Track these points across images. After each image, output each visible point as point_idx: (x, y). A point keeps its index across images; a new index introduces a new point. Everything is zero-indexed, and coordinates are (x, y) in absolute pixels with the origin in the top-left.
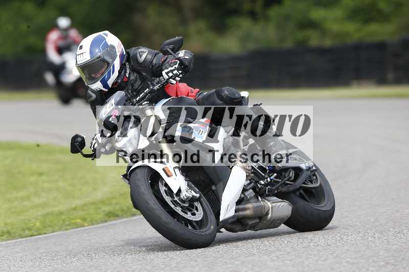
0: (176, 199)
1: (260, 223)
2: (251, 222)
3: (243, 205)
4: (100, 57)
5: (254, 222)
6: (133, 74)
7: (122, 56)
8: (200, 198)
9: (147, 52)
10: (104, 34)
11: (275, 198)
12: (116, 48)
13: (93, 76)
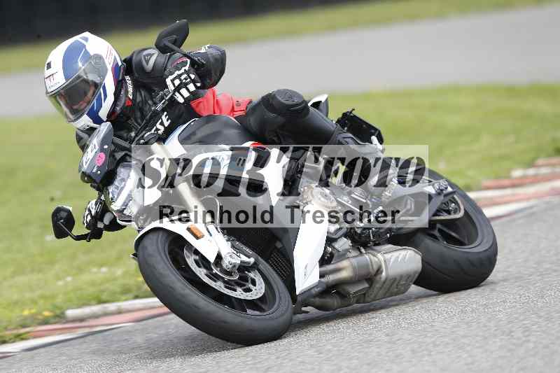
0: (215, 271)
3: (333, 264)
5: (360, 288)
6: (140, 92)
7: (116, 69)
8: (255, 263)
9: (158, 54)
10: (82, 38)
12: (104, 58)
13: (75, 107)
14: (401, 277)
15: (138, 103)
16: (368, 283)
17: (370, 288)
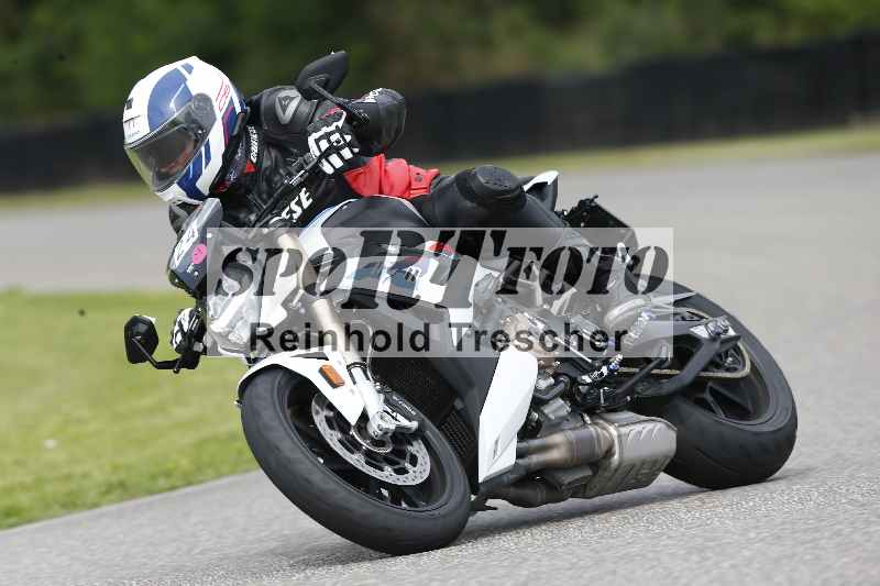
1: (597, 478)
2: (567, 479)
6: (269, 152)
7: (230, 119)
8: (419, 429)
9: (298, 99)
10: (185, 66)
11: (628, 415)
12: (213, 99)
14: (644, 462)
16: (591, 469)
17: (593, 476)
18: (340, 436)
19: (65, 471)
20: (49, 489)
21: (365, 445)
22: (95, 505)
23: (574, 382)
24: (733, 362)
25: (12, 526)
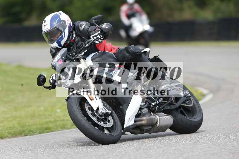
1: (152, 129)
2: (145, 128)
3: (140, 118)
4: (56, 27)
5: (148, 128)
6: (77, 37)
7: (70, 27)
8: (111, 113)
9: (85, 24)
10: (59, 13)
11: (162, 114)
12: (66, 21)
13: (52, 39)
14: (165, 126)
15: (76, 41)
16: (152, 126)
17: (152, 128)
18: (91, 112)
19: (62, 118)
20: (58, 123)
21: (97, 116)
22: (70, 128)
23: (150, 104)
24: (189, 102)
25: (47, 132)
